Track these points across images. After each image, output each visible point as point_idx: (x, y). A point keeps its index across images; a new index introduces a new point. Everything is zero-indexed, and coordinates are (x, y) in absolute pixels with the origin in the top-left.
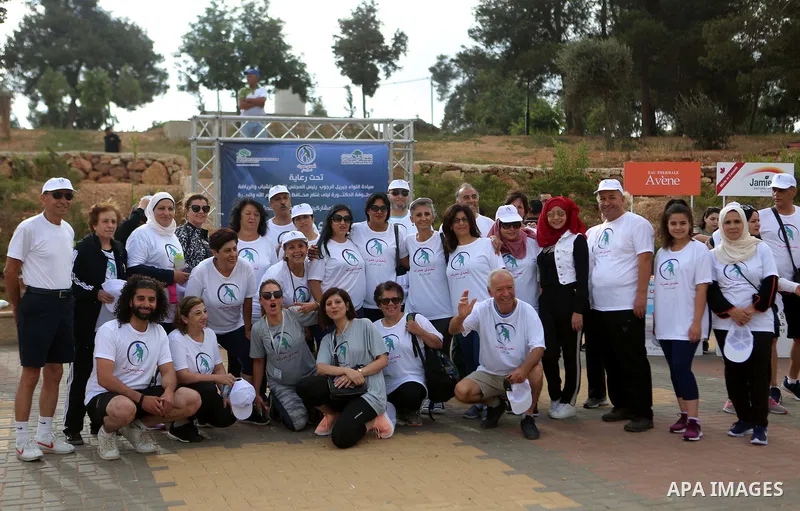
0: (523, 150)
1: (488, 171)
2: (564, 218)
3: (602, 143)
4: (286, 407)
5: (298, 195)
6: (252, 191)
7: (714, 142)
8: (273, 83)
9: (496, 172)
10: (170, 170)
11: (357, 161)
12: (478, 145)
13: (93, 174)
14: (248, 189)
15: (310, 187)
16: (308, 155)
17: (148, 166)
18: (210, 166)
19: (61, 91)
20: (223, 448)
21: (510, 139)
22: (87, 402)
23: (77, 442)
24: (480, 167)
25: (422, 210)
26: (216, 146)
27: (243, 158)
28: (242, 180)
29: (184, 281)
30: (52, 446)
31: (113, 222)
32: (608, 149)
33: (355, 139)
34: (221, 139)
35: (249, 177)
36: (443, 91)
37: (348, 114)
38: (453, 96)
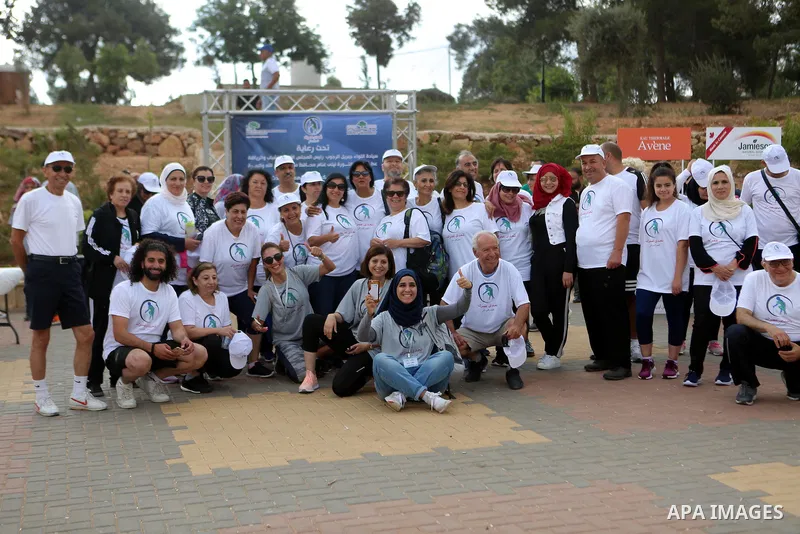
0: (537, 117)
1: (496, 139)
2: (556, 183)
3: (615, 111)
4: (290, 360)
5: (305, 165)
6: (262, 161)
7: (727, 108)
8: (289, 55)
9: (503, 140)
10: (186, 143)
11: (362, 132)
12: (493, 113)
13: (111, 148)
14: (257, 160)
15: (317, 157)
16: (315, 127)
17: (163, 139)
18: (222, 138)
19: (78, 66)
20: (231, 398)
21: (525, 106)
22: (105, 355)
23: (99, 394)
24: (488, 136)
25: (427, 176)
26: (227, 120)
27: (252, 131)
28: (252, 151)
29: (195, 247)
30: (86, 403)
31: (128, 192)
32: (621, 116)
33: (360, 111)
34: (231, 112)
35: (259, 148)
36: (460, 60)
37: (363, 85)
38: (471, 65)
